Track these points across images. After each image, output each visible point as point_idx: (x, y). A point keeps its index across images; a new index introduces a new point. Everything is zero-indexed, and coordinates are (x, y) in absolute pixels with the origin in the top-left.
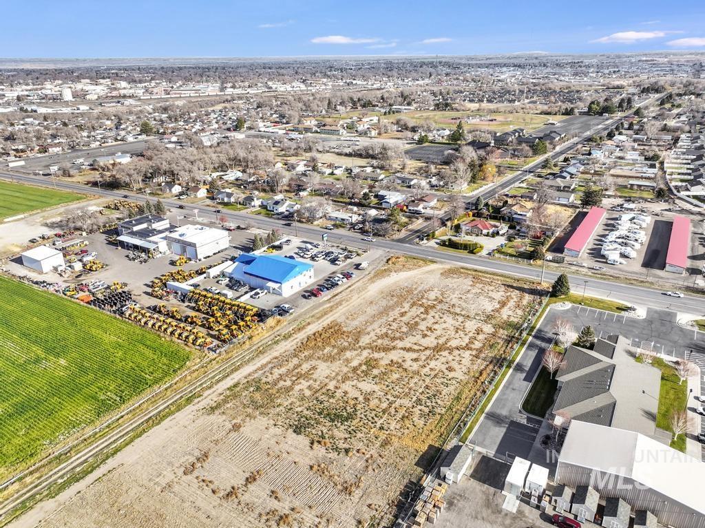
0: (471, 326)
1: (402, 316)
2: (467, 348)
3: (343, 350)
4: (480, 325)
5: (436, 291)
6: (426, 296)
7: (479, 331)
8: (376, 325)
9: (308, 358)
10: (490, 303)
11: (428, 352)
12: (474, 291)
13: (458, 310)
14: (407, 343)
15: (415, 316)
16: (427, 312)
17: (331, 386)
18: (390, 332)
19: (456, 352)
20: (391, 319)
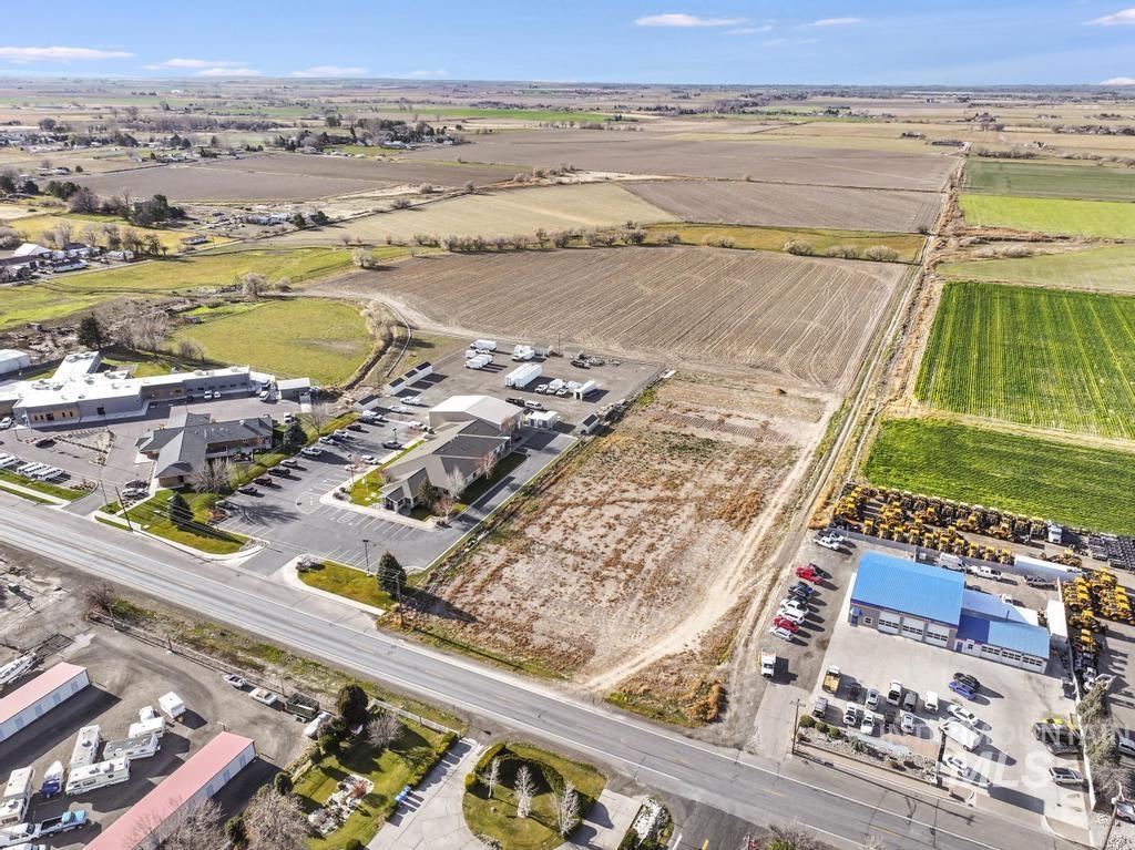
0: (555, 535)
1: (653, 545)
2: (566, 506)
3: (709, 497)
4: (543, 537)
5: (604, 599)
6: (621, 585)
7: (546, 527)
8: (685, 529)
9: (741, 488)
10: (516, 575)
11: (611, 499)
12: (536, 603)
13: (570, 559)
14: (636, 510)
15: (634, 547)
16: (618, 553)
17: (701, 467)
18: (662, 521)
19: (578, 500)
20: (667, 539)
